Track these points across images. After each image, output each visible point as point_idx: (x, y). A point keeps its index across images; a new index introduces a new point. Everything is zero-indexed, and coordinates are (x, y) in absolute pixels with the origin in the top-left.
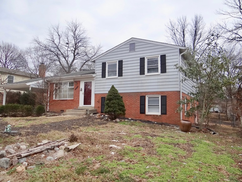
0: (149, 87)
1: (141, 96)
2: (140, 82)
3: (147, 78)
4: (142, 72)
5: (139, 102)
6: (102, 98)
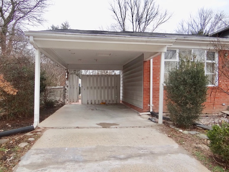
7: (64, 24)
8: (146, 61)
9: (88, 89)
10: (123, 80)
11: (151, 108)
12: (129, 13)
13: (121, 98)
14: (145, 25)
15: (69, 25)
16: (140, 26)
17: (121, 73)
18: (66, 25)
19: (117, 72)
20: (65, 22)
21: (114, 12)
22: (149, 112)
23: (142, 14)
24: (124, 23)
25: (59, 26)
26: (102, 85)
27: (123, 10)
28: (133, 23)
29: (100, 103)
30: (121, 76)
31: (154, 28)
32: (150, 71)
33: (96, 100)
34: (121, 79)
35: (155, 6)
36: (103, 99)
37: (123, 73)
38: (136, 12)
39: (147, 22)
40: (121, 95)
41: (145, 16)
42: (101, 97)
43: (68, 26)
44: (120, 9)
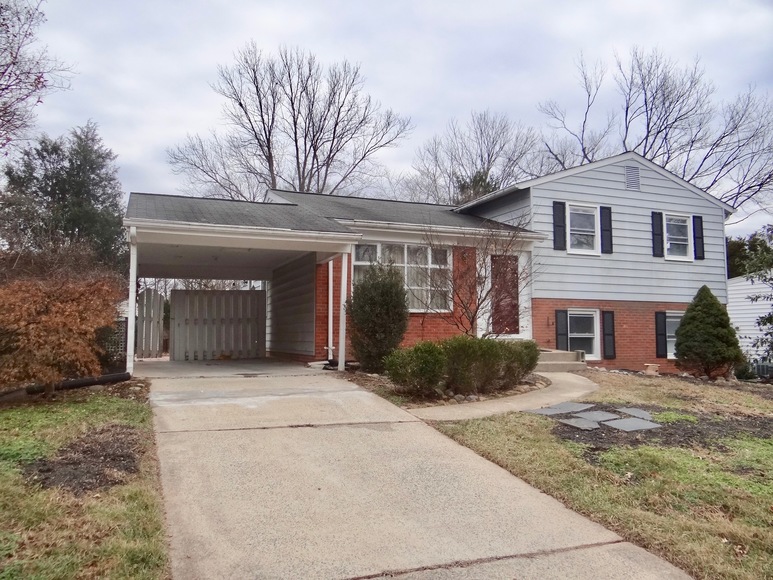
0: (674, 291)
1: (656, 313)
2: (654, 275)
3: (668, 267)
4: (658, 251)
5: (654, 326)
6: (557, 312)
7: (79, 133)
8: (320, 265)
9: (186, 324)
10: (273, 303)
11: (330, 352)
12: (284, 111)
13: (268, 344)
14: (331, 152)
15: (97, 137)
16: (315, 151)
17: (268, 287)
18: (86, 137)
19: (258, 285)
20: (83, 125)
21: (241, 105)
22: (327, 360)
23: (323, 118)
24: (268, 140)
25: (65, 140)
26: (223, 315)
27: (267, 100)
28: (296, 141)
29: (216, 358)
30: (268, 294)
31: (356, 159)
32: (328, 283)
33: (206, 349)
34: (268, 301)
35: (358, 100)
36: (224, 347)
37: (273, 286)
38: (304, 111)
39: (336, 140)
40: (268, 337)
41: (330, 124)
42: (219, 343)
43: (93, 140)
44: (259, 97)
